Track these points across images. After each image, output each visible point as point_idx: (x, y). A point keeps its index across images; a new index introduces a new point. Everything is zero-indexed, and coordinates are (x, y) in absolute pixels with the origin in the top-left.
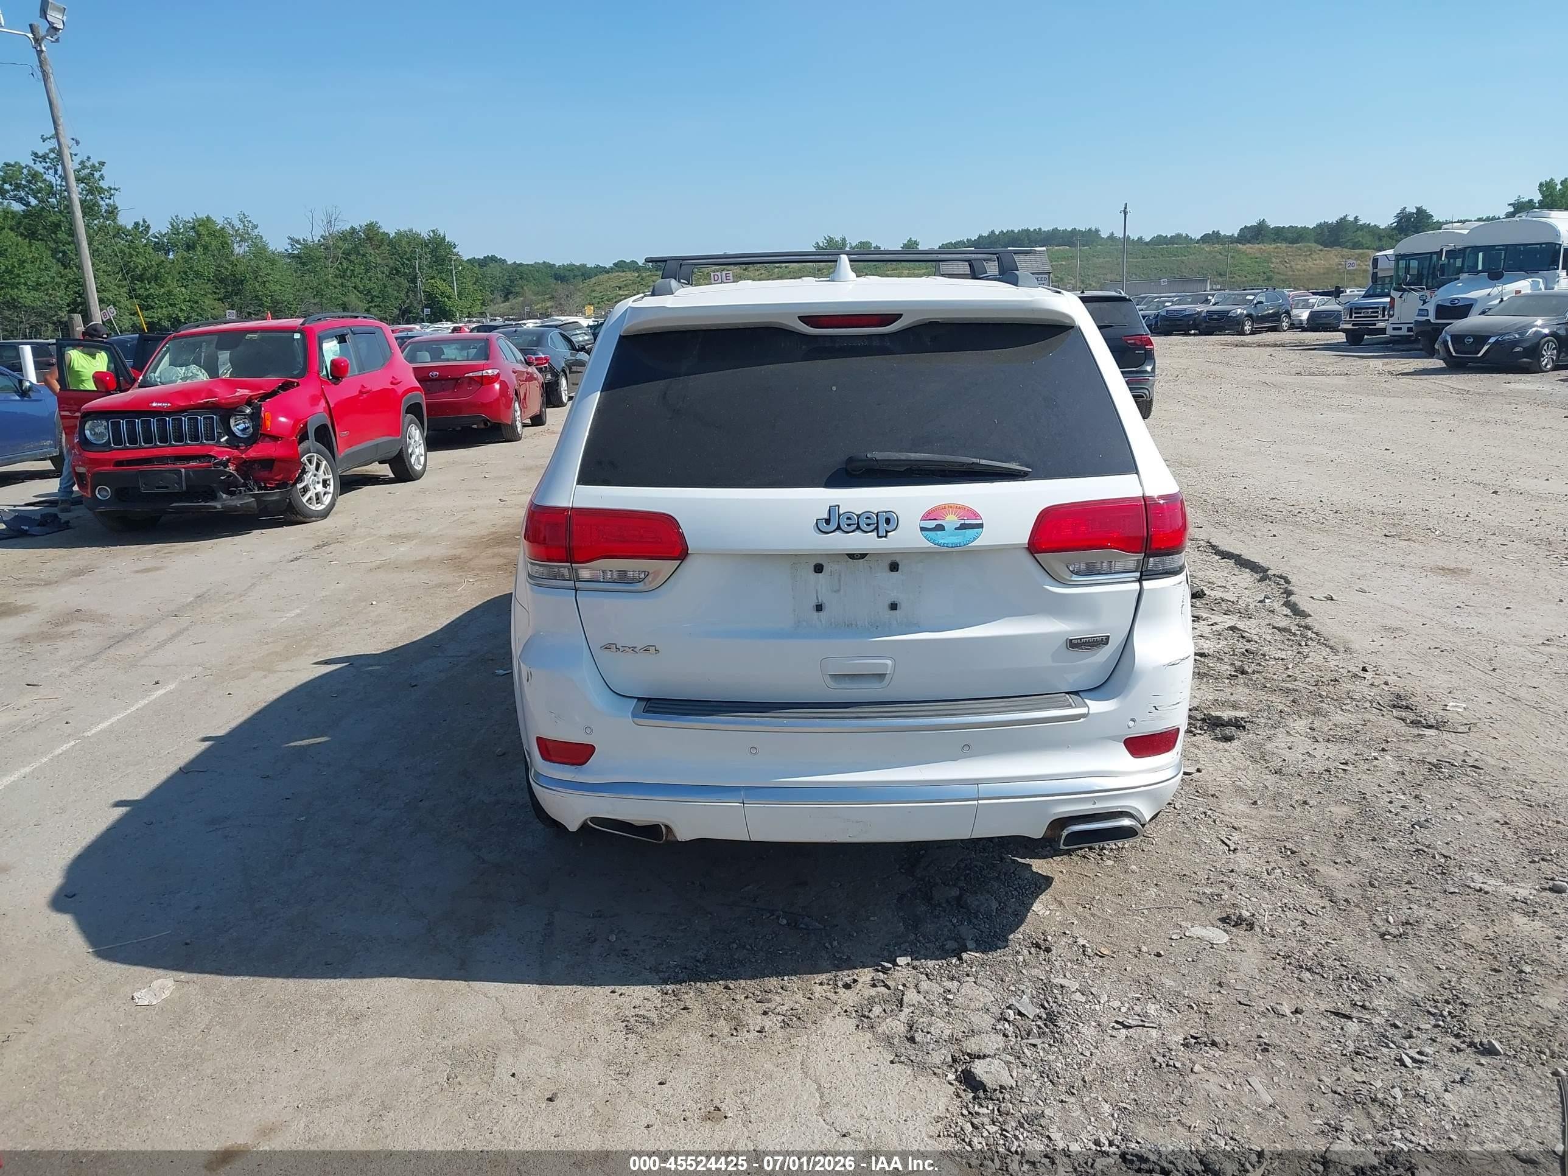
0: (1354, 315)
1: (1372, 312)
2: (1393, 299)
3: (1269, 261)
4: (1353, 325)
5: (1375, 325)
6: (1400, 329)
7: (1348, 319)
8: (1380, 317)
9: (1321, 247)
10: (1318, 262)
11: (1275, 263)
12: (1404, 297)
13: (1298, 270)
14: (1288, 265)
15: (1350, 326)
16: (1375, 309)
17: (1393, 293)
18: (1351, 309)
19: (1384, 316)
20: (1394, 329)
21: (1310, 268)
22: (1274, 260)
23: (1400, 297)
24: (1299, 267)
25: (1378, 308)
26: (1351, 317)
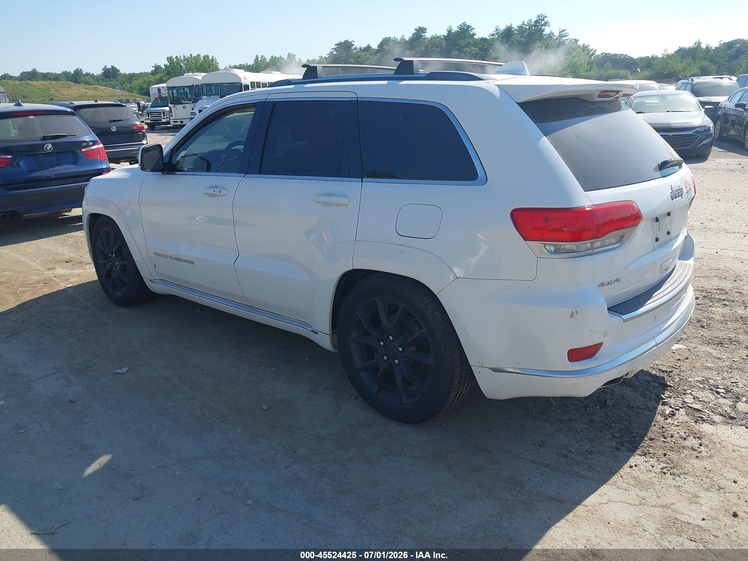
0: (150, 116)
1: (158, 114)
2: (170, 108)
3: (49, 90)
4: (151, 121)
5: (161, 120)
6: (177, 122)
7: (147, 118)
8: (163, 117)
9: (74, 84)
10: (75, 91)
11: (52, 91)
12: (176, 107)
13: (66, 95)
14: (60, 92)
15: (149, 121)
16: (159, 113)
17: (170, 105)
18: (148, 113)
19: (164, 116)
20: (174, 122)
21: (72, 94)
22: (51, 89)
23: (174, 107)
24: (65, 93)
25: (161, 112)
26: (148, 117)
